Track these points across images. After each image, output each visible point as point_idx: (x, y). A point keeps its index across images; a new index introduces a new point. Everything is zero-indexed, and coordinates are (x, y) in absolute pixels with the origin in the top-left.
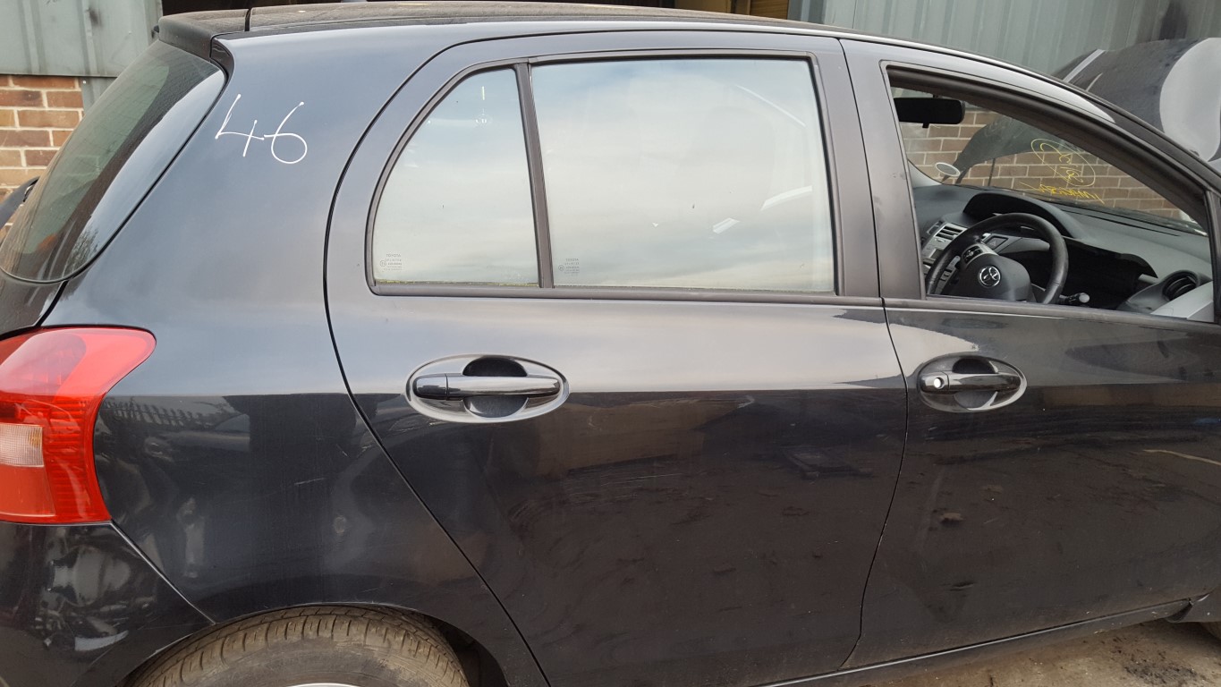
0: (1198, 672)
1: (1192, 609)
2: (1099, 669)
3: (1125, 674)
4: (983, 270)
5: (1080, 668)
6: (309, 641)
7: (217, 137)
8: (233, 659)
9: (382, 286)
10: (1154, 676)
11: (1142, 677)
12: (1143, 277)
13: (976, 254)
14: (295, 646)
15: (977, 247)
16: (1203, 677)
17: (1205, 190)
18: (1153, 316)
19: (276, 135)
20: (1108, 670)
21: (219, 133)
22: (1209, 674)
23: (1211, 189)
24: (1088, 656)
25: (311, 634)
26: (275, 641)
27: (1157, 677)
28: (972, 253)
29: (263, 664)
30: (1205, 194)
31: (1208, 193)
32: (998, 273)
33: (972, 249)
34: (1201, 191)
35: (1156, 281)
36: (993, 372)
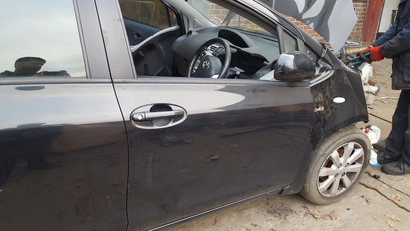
0: (294, 210)
1: (284, 191)
2: (258, 212)
3: (267, 214)
4: (204, 62)
5: (251, 213)
10: (277, 214)
11: (273, 214)
12: (265, 62)
13: (204, 55)
15: (205, 52)
17: (276, 25)
18: (261, 80)
20: (261, 212)
22: (297, 211)
23: (279, 25)
24: (256, 207)
27: (278, 214)
28: (203, 55)
30: (276, 27)
31: (277, 26)
32: (209, 63)
33: (203, 53)
35: (269, 64)
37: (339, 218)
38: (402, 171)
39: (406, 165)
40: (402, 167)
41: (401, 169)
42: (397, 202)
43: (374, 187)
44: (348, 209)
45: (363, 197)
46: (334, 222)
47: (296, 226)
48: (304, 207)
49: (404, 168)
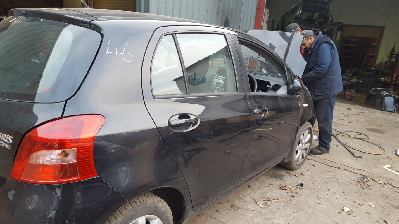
3: (271, 178)
6: (142, 203)
7: (107, 54)
8: (125, 214)
9: (156, 97)
12: (268, 86)
14: (139, 205)
16: (285, 176)
19: (123, 53)
21: (107, 53)
25: (142, 201)
26: (134, 205)
27: (277, 178)
29: (133, 213)
34: (283, 66)
35: (271, 87)
36: (263, 109)
37: (307, 175)
38: (322, 152)
39: (323, 148)
40: (321, 149)
41: (321, 150)
42: (327, 164)
43: (311, 159)
44: (308, 170)
45: (310, 164)
46: (306, 177)
47: (290, 181)
48: (287, 172)
49: (323, 150)
